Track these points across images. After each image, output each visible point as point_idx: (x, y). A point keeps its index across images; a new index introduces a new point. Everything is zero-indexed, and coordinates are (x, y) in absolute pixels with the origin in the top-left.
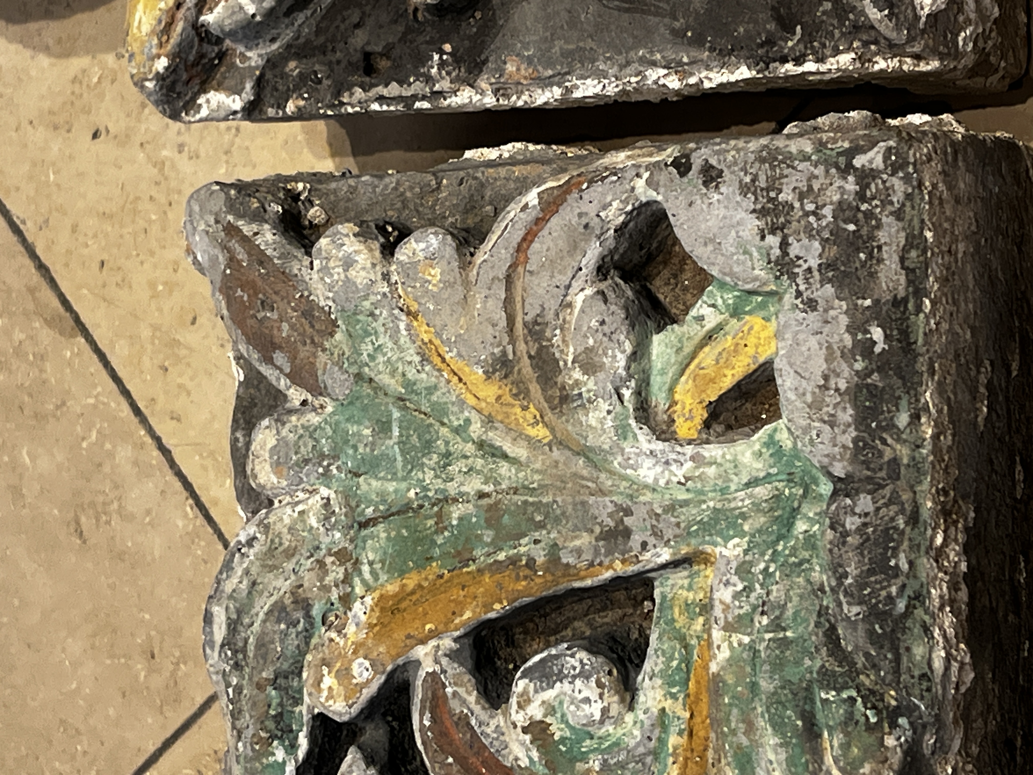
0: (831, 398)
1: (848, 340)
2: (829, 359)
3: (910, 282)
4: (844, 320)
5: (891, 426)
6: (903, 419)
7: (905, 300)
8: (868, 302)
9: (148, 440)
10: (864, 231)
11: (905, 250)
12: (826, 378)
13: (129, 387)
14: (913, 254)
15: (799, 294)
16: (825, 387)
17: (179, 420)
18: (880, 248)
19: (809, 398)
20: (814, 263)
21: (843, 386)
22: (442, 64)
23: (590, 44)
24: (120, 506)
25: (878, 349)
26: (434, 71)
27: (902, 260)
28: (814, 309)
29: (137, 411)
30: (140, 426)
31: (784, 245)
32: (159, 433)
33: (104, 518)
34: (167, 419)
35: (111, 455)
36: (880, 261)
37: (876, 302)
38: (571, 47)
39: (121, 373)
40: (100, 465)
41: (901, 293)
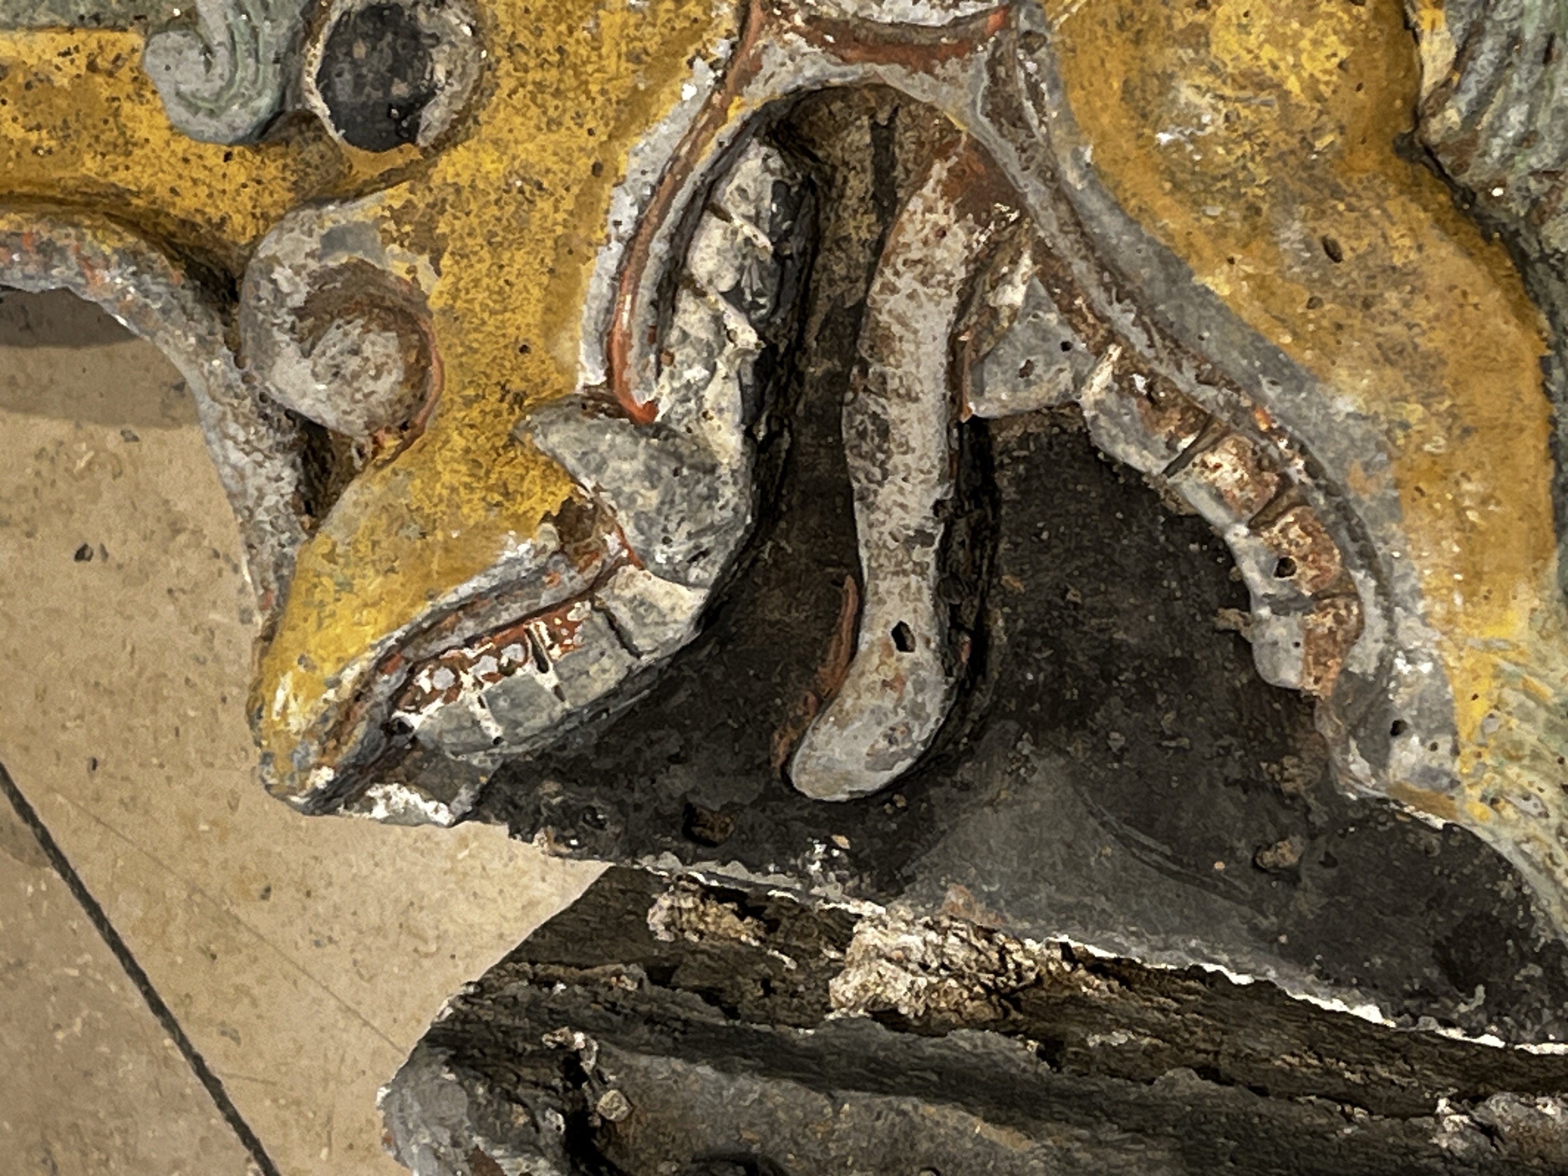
9: (179, 1056)
13: (141, 965)
17: (237, 1039)
22: (829, 863)
23: (1102, 903)
24: (125, 1143)
26: (815, 868)
29: (158, 1007)
30: (164, 1032)
32: (197, 1048)
33: (96, 1155)
34: (214, 1031)
35: (109, 1064)
38: (1069, 899)
39: (130, 944)
40: (88, 1074)
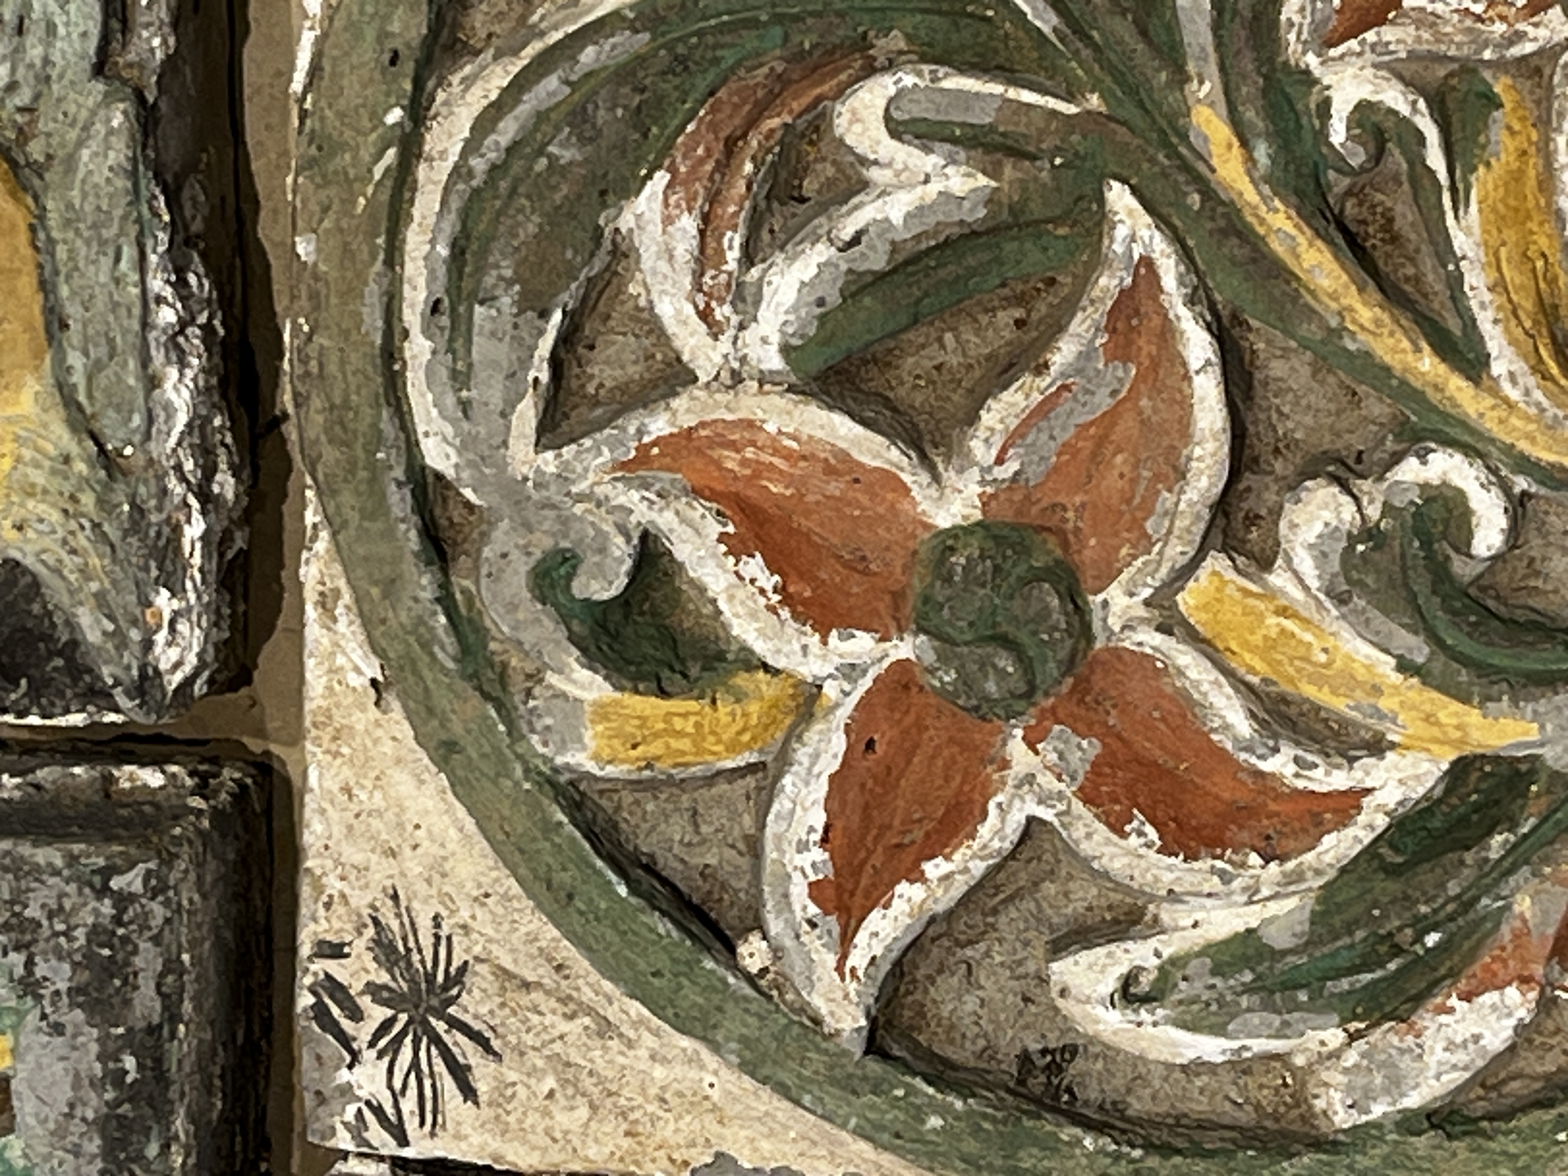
0: (77, 1127)
1: (98, 1068)
2: (76, 1085)
3: (165, 1008)
4: (94, 1048)
5: (140, 1158)
6: (152, 1150)
7: (160, 1026)
8: (121, 1030)
10: (120, 957)
11: (162, 975)
12: (72, 1106)
14: (170, 979)
15: (44, 1017)
16: (70, 1116)
18: (136, 974)
19: (52, 1126)
20: (62, 986)
21: (90, 1115)
25: (129, 1079)
27: (158, 986)
28: (62, 1034)
31: (29, 964)
36: (136, 988)
37: (130, 1030)
41: (156, 1020)
